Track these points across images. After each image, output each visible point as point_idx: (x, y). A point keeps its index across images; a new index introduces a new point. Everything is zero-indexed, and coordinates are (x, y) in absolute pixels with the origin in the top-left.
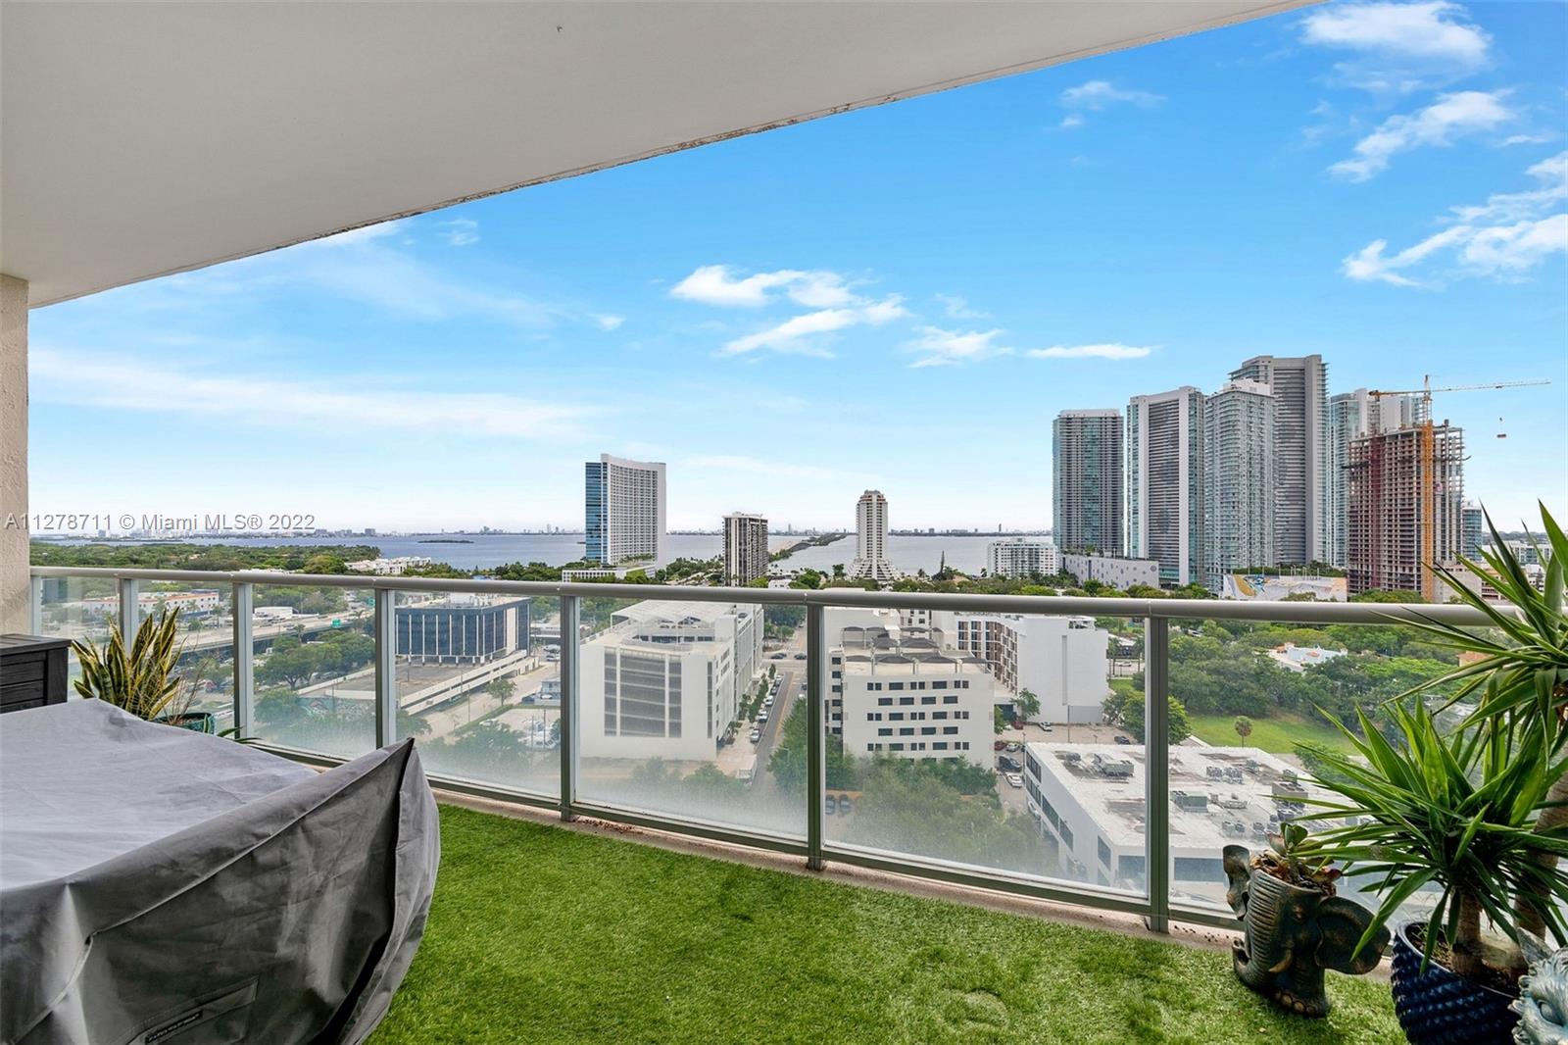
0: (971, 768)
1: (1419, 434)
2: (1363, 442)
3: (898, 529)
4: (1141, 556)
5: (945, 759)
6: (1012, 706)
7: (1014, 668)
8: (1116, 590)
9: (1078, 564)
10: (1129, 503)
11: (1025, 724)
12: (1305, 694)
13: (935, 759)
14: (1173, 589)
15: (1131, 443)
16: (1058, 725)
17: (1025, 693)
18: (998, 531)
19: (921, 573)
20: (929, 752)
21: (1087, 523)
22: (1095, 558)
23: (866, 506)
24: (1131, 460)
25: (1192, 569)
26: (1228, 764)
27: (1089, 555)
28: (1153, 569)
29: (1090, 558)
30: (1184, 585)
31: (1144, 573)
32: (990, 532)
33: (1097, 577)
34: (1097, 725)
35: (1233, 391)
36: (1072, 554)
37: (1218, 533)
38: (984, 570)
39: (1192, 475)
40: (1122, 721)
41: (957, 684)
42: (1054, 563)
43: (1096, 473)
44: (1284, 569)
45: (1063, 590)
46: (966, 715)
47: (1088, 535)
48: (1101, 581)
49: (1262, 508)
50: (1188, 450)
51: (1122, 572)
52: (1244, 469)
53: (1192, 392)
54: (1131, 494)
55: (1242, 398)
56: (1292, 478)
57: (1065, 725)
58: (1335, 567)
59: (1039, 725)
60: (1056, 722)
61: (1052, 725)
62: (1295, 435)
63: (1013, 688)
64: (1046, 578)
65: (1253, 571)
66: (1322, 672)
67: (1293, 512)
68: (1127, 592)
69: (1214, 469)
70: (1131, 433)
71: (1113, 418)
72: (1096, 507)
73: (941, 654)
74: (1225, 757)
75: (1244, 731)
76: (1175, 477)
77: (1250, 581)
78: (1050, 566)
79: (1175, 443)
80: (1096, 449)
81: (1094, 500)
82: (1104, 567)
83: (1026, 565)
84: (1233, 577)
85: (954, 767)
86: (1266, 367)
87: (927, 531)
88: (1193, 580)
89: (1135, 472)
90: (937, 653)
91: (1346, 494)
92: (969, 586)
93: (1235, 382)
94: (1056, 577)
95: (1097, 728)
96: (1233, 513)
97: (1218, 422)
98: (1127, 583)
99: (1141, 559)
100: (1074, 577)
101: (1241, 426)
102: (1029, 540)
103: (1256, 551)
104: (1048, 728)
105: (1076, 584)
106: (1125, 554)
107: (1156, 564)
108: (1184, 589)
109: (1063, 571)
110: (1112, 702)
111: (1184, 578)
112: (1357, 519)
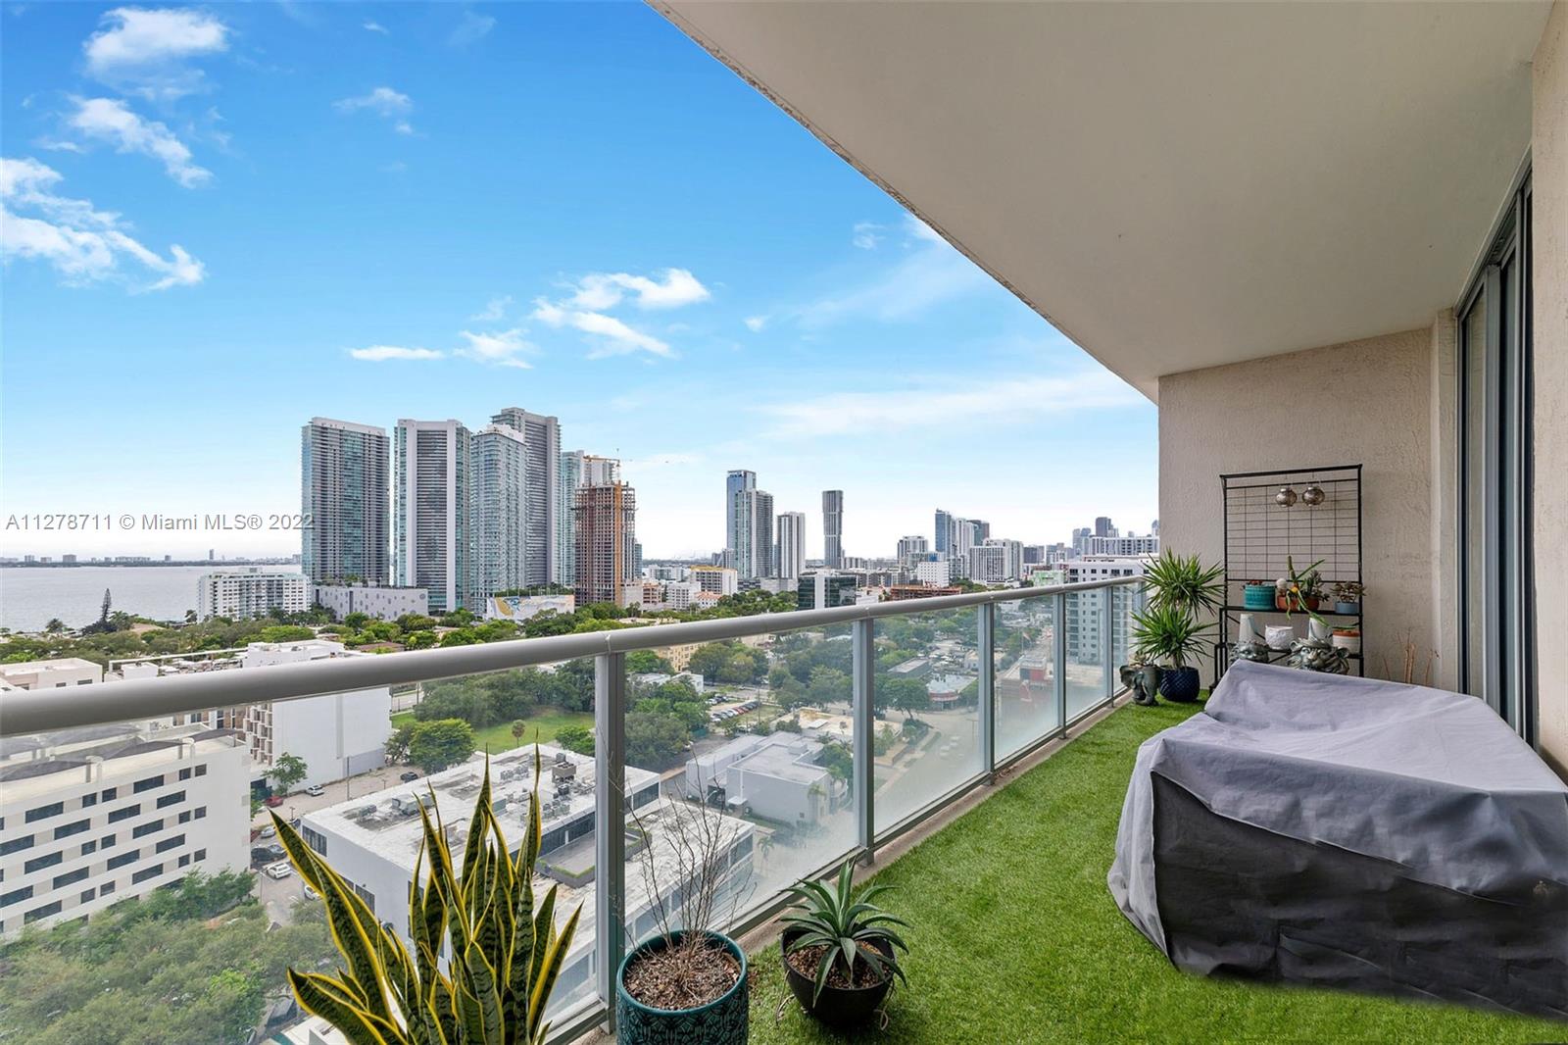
0: (211, 882)
1: (614, 489)
2: (583, 490)
4: (409, 584)
5: (157, 889)
6: (265, 780)
7: (266, 732)
8: (384, 622)
9: (336, 597)
10: (396, 529)
11: (286, 796)
12: (556, 689)
13: (137, 897)
14: (442, 616)
15: (398, 467)
16: (331, 784)
17: (285, 759)
18: (208, 559)
20: (125, 890)
21: (347, 549)
22: (357, 589)
24: (398, 484)
25: (459, 595)
26: (515, 765)
27: (350, 585)
28: (422, 597)
29: (351, 589)
30: (452, 611)
31: (413, 601)
32: (193, 560)
33: (359, 609)
34: (379, 769)
35: (495, 433)
36: (329, 585)
37: (482, 561)
38: (190, 612)
39: (459, 506)
40: (407, 756)
41: (185, 774)
42: (305, 598)
43: (357, 494)
44: (533, 591)
45: (320, 628)
46: (201, 813)
47: (348, 562)
48: (365, 613)
49: (517, 538)
50: (454, 482)
51: (389, 602)
52: (503, 504)
53: (459, 426)
54: (398, 520)
55: (503, 441)
56: (538, 516)
57: (340, 782)
58: (565, 587)
59: (305, 792)
60: (328, 782)
61: (323, 786)
62: (540, 477)
63: (264, 757)
64: (294, 615)
65: (512, 593)
66: (568, 670)
67: (538, 543)
68: (395, 622)
69: (478, 501)
70: (398, 456)
71: (378, 437)
72: (358, 532)
73: (145, 739)
74: (512, 759)
75: (518, 732)
76: (444, 506)
77: (509, 602)
78: (298, 599)
79: (443, 472)
80: (358, 468)
81: (356, 525)
82: (370, 600)
83: (264, 603)
84: (495, 600)
85: (178, 894)
86: (520, 417)
88: (459, 606)
89: (403, 497)
90: (136, 739)
91: (573, 530)
92: (165, 636)
93: (496, 425)
94: (306, 613)
95: (380, 772)
96: (495, 543)
97: (483, 459)
98: (395, 614)
99: (409, 587)
100: (331, 613)
101: (501, 465)
102: (267, 570)
103: (512, 576)
104: (319, 792)
105: (333, 619)
106: (391, 583)
107: (425, 591)
108: (453, 614)
109: (317, 606)
110: (396, 740)
111: (451, 605)
112: (581, 548)
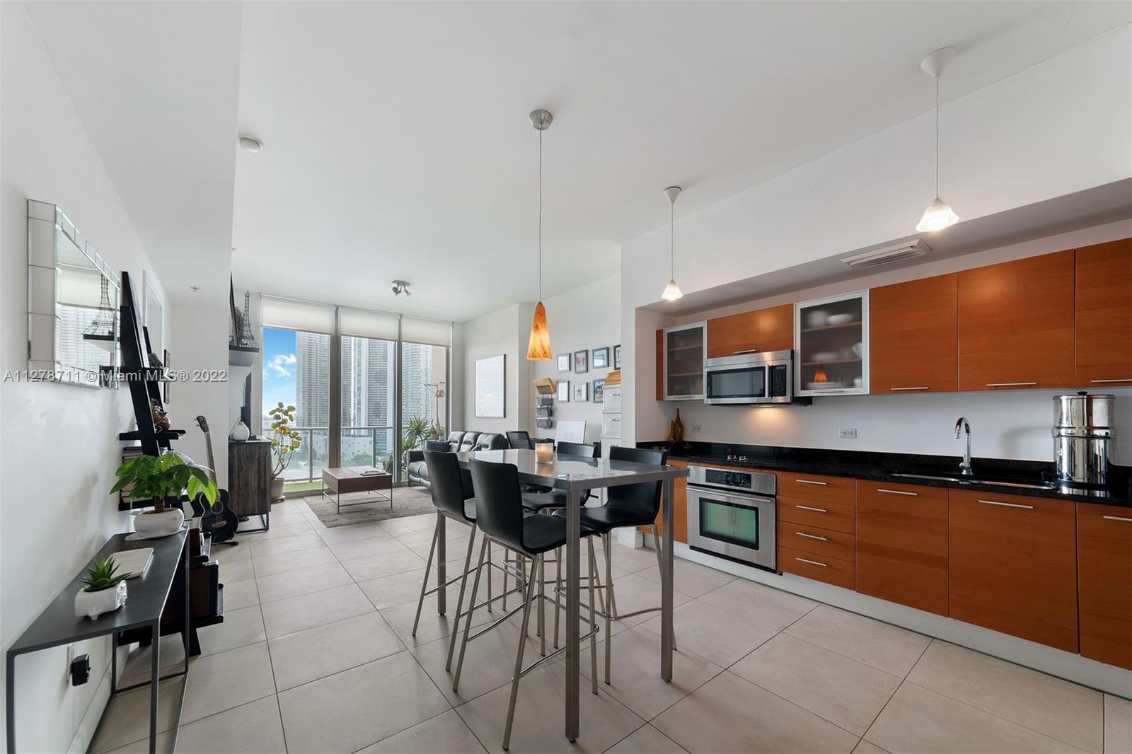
10: (355, 397)
31: (365, 446)
51: (350, 446)
54: (356, 390)
68: (353, 460)
89: (359, 374)
98: (353, 454)
99: (363, 436)
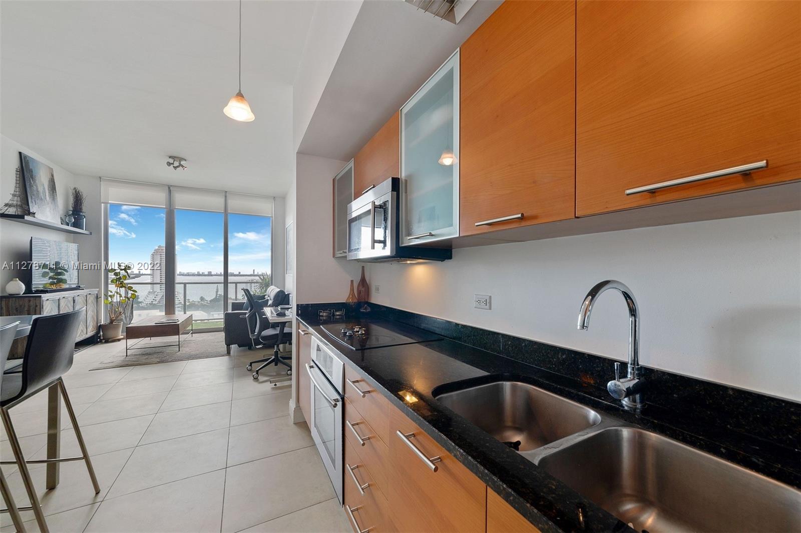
3: (185, 272)
18: (252, 273)
19: (202, 299)
23: (159, 256)
87: (206, 273)
